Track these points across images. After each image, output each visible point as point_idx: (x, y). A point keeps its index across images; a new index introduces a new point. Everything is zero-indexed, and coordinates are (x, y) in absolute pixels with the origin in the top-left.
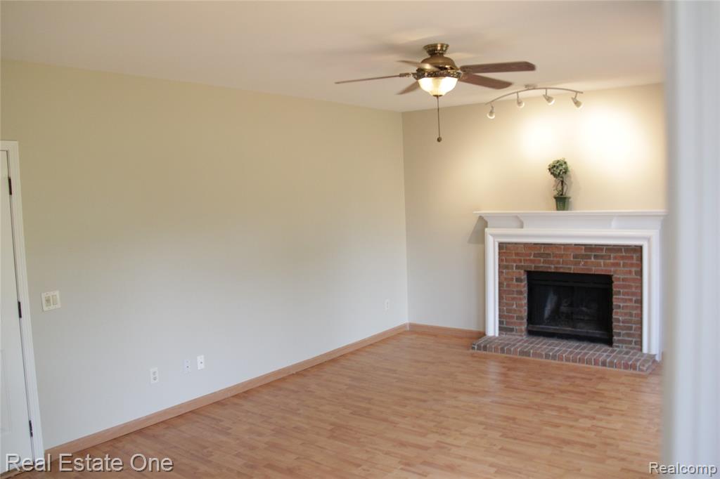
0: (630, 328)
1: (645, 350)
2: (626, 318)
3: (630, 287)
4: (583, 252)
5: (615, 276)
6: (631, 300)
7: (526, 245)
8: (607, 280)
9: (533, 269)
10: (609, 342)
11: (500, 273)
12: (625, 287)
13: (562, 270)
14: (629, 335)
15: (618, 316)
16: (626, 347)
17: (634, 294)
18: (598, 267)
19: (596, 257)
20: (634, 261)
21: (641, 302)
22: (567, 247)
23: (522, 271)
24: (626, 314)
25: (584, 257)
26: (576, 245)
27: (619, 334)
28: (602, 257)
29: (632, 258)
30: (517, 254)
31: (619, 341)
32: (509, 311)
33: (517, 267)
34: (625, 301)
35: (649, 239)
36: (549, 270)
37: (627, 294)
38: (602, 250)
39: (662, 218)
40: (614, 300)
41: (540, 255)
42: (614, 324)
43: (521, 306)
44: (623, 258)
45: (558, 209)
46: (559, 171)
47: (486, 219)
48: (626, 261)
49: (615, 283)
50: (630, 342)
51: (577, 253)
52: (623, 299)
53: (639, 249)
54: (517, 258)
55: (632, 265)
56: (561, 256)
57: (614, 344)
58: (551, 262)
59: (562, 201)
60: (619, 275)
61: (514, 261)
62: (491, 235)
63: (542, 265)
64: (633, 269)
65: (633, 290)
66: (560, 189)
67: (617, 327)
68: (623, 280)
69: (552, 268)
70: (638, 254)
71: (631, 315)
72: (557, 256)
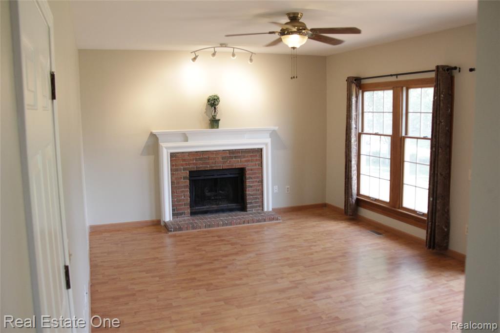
0: (256, 198)
1: (265, 210)
2: (255, 192)
3: (255, 173)
4: (228, 155)
5: (247, 168)
6: (256, 181)
7: (190, 153)
8: (242, 171)
9: (195, 169)
10: (243, 208)
11: (172, 175)
12: (252, 174)
13: (215, 168)
14: (256, 203)
15: (249, 192)
16: (255, 210)
17: (258, 177)
18: (237, 164)
19: (235, 157)
20: (258, 158)
21: (262, 181)
22: (217, 152)
23: (188, 172)
24: (254, 190)
25: (228, 158)
26: (223, 150)
27: (251, 203)
28: (239, 157)
29: (256, 156)
30: (184, 160)
31: (251, 207)
32: (179, 201)
33: (184, 169)
34: (253, 182)
35: (266, 144)
36: (207, 169)
37: (255, 178)
38: (239, 152)
39: (271, 132)
40: (247, 183)
41: (200, 159)
42: (248, 197)
43: (186, 196)
44: (251, 156)
45: (212, 128)
46: (213, 102)
47: (158, 136)
48: (253, 158)
49: (247, 172)
50: (256, 207)
51: (224, 155)
52: (252, 181)
54: (184, 163)
55: (256, 160)
56: (214, 159)
57: (248, 210)
58: (208, 163)
59: (214, 123)
60: (249, 167)
61: (182, 165)
62: (166, 148)
63: (202, 167)
64: (257, 163)
65: (257, 175)
66: (213, 114)
67: (249, 199)
68: (252, 170)
69: (208, 167)
70: (259, 154)
71: (257, 190)
72: (211, 159)
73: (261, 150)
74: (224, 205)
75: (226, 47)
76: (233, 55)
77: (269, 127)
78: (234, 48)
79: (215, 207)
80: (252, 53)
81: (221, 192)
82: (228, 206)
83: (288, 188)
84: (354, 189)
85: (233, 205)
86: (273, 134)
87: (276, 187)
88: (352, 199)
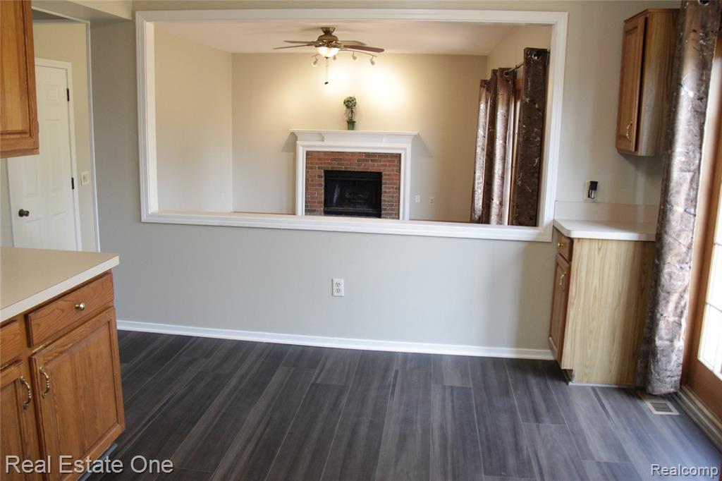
0: (392, 205)
2: (391, 199)
3: (393, 179)
4: (364, 158)
5: (384, 172)
6: (393, 188)
7: (325, 153)
8: (378, 175)
9: (330, 169)
10: (379, 214)
11: (307, 172)
12: (389, 179)
13: (349, 170)
14: (391, 210)
15: (385, 198)
17: (395, 184)
18: (373, 167)
19: (372, 161)
20: (396, 164)
21: (399, 189)
22: (353, 154)
23: (322, 171)
24: (390, 197)
25: (364, 161)
26: (359, 153)
27: (385, 209)
28: (376, 161)
29: (394, 161)
30: (319, 159)
31: (385, 214)
32: (312, 198)
33: (319, 168)
34: (389, 188)
35: (405, 150)
36: (341, 170)
37: (391, 184)
38: (376, 156)
39: (413, 137)
40: (383, 188)
41: (335, 159)
42: (383, 203)
43: (320, 194)
44: (389, 161)
45: (349, 129)
46: (350, 104)
47: (296, 134)
48: (391, 163)
49: (384, 177)
51: (360, 158)
53: (398, 157)
54: (319, 162)
55: (394, 166)
56: (349, 160)
57: (382, 216)
58: (343, 164)
59: (351, 124)
60: (386, 172)
61: (317, 164)
62: (303, 146)
63: (336, 166)
64: (395, 168)
65: (395, 181)
66: (350, 116)
67: (384, 205)
68: (389, 175)
69: (343, 169)
70: (398, 159)
71: (393, 197)
72: (346, 160)
73: (400, 155)
74: (361, 209)
76: (354, 58)
78: (353, 51)
79: (351, 209)
80: (373, 56)
81: (360, 195)
82: (365, 210)
83: (432, 200)
84: (477, 204)
85: (371, 210)
86: (417, 139)
87: (418, 197)
88: (475, 214)
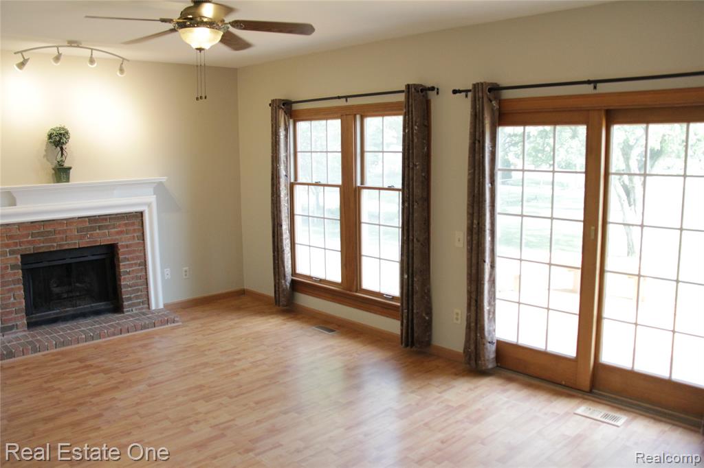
0: (138, 290)
1: (153, 307)
2: (134, 281)
3: (134, 251)
4: (87, 224)
5: (120, 244)
6: (136, 264)
7: (20, 225)
8: (111, 251)
9: (32, 252)
10: (117, 308)
12: (130, 253)
13: (66, 247)
14: (137, 297)
15: (125, 281)
16: (136, 309)
17: (138, 258)
18: (103, 237)
19: (100, 228)
20: (136, 227)
21: (145, 264)
22: (69, 221)
23: (19, 257)
24: (133, 278)
25: (88, 229)
26: (79, 218)
27: (129, 299)
28: (107, 227)
29: (133, 224)
30: (11, 237)
31: (130, 306)
32: (7, 306)
33: (12, 253)
34: (131, 266)
35: (149, 205)
36: (52, 250)
37: (133, 259)
38: (106, 220)
39: (156, 184)
40: (121, 267)
41: (40, 234)
42: (123, 290)
43: (18, 296)
44: (126, 225)
45: (58, 182)
46: (58, 139)
48: (129, 228)
49: (121, 250)
50: (139, 304)
51: (81, 226)
52: (129, 264)
54: (11, 241)
55: (134, 230)
56: (64, 232)
57: (125, 310)
58: (54, 240)
59: (62, 173)
60: (123, 241)
61: (8, 246)
63: (43, 246)
64: (135, 235)
65: (138, 254)
66: (59, 158)
67: (126, 292)
68: (127, 246)
69: (55, 246)
70: (139, 220)
71: (137, 278)
72: (59, 233)
73: (141, 215)
74: (85, 306)
75: (78, 46)
76: (92, 61)
77: (153, 178)
78: (92, 49)
79: (70, 310)
80: (124, 59)
81: (77, 285)
82: (91, 307)
83: (186, 271)
84: (287, 267)
85: (101, 305)
86: (159, 188)
87: (167, 271)
88: (286, 281)
